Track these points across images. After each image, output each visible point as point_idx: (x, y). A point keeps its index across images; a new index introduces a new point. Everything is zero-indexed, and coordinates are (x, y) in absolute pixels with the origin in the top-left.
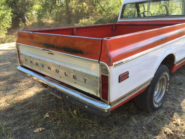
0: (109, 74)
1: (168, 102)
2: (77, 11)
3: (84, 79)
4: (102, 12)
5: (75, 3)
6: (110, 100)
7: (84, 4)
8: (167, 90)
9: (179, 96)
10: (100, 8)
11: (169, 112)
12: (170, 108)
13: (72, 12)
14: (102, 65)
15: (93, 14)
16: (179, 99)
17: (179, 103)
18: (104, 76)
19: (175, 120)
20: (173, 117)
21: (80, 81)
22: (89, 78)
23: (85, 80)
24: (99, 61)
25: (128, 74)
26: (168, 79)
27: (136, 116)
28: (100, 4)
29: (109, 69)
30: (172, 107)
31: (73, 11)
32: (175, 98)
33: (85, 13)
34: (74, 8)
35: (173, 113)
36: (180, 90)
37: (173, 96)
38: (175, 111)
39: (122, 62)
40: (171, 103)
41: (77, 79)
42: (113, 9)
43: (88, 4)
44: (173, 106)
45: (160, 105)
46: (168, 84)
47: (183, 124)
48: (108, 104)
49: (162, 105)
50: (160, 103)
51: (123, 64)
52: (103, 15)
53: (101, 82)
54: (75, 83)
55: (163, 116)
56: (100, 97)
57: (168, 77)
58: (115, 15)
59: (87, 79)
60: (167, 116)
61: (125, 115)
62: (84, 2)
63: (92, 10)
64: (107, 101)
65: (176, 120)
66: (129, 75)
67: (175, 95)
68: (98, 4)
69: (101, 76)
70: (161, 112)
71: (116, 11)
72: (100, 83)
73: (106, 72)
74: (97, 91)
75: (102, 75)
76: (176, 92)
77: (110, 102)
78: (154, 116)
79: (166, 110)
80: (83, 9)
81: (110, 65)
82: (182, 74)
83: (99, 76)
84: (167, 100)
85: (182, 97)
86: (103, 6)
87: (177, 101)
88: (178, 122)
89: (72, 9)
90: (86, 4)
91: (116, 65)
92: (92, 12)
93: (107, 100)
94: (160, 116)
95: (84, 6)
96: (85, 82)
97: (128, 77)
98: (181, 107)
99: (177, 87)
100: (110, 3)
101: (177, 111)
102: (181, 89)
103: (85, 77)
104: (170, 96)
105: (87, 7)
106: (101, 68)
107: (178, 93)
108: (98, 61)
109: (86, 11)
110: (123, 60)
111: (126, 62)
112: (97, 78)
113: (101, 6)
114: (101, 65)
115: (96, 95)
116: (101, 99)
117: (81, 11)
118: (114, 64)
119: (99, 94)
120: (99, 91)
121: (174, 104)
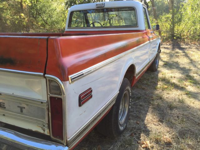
0: (64, 94)
1: (132, 121)
2: (13, 23)
3: (18, 107)
4: (45, 26)
5: (10, 13)
6: (68, 137)
7: (23, 15)
8: (130, 107)
9: (141, 112)
10: (42, 21)
11: (135, 134)
12: (135, 128)
13: (6, 23)
14: (51, 81)
15: (34, 26)
16: (142, 116)
17: (143, 121)
18: (55, 98)
19: (143, 144)
20: (140, 138)
21: (12, 112)
22: (27, 105)
23: (22, 109)
24: (45, 74)
25: (91, 91)
26: (130, 94)
27: (99, 146)
28: (42, 17)
29: (63, 86)
30: (137, 127)
31: (8, 22)
32: (138, 115)
33: (24, 25)
34: (8, 19)
35: (140, 134)
36: (141, 105)
37: (135, 113)
38: (141, 132)
39: (83, 74)
40: (135, 121)
41: (6, 108)
42: (57, 23)
43: (27, 16)
44: (138, 125)
45: (124, 127)
46: (131, 99)
47: (153, 146)
48: (64, 144)
49: (126, 126)
50: (124, 124)
51: (83, 77)
52: (46, 28)
53: (50, 109)
54: (4, 115)
55: (130, 140)
56: (49, 134)
57: (130, 91)
58: (59, 30)
59: (25, 106)
60: (134, 139)
61: (85, 148)
62: (22, 13)
63: (32, 22)
64: (63, 140)
65: (145, 142)
66: (93, 93)
67: (136, 111)
68: (40, 17)
69: (49, 99)
70: (127, 135)
71: (61, 25)
72: (49, 111)
73: (58, 92)
74: (44, 126)
75: (51, 98)
76: (137, 108)
77: (67, 140)
78: (120, 141)
79: (132, 131)
80: (21, 21)
81: (64, 79)
82: (137, 87)
83: (47, 100)
84: (130, 119)
85: (144, 112)
86: (45, 19)
87: (140, 118)
88: (148, 145)
89: (6, 20)
90: (25, 15)
91: (73, 79)
92: (33, 25)
93: (62, 138)
94: (127, 141)
95: (22, 17)
96: (22, 111)
97: (91, 97)
98: (145, 125)
99: (137, 102)
100: (53, 16)
101: (143, 131)
102: (141, 103)
103: (20, 104)
104: (132, 114)
105: (26, 19)
106: (49, 85)
107: (139, 109)
108: (42, 74)
109: (25, 23)
110: (84, 71)
111: (88, 74)
112: (42, 103)
113: (43, 20)
114: (49, 80)
115: (42, 131)
116: (52, 137)
117: (18, 22)
118: (70, 77)
119: (48, 130)
120: (47, 126)
121: (138, 122)
